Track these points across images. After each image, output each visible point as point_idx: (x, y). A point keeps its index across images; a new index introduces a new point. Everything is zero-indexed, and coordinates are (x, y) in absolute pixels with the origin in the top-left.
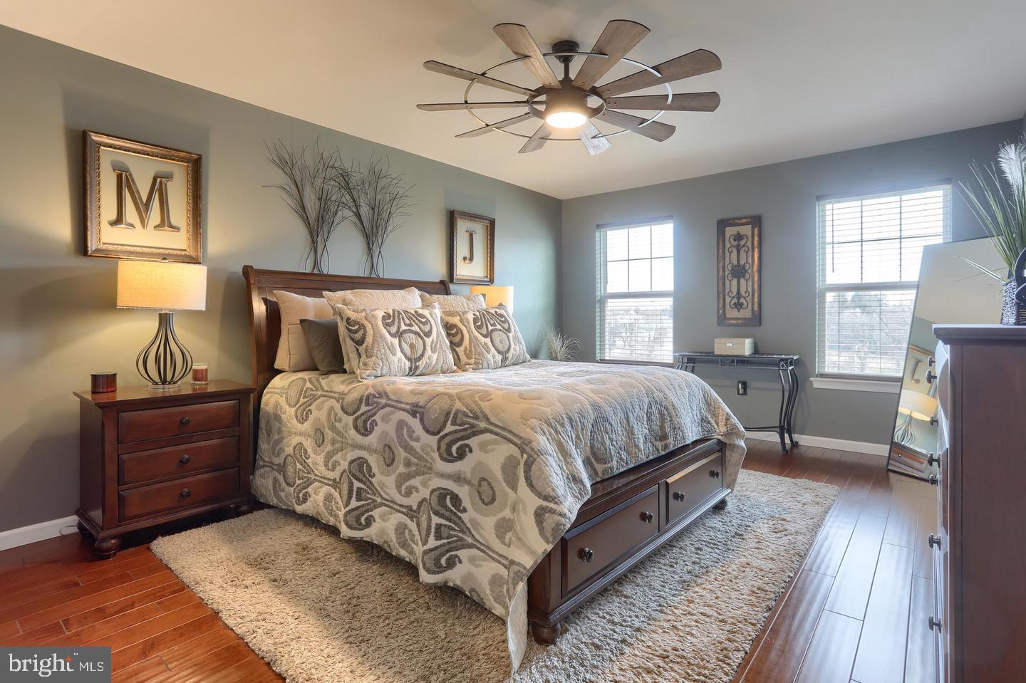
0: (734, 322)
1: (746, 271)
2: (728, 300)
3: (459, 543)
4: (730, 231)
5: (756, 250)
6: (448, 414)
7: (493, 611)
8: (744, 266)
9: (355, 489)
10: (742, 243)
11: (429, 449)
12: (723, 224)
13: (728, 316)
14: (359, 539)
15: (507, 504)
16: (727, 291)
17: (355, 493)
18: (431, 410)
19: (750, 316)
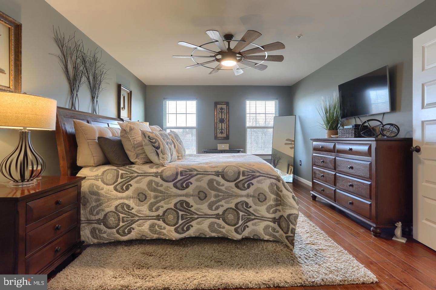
0: (220, 138)
1: (224, 121)
2: (218, 130)
3: (248, 220)
4: (219, 106)
5: (228, 114)
6: (239, 173)
7: (264, 239)
8: (224, 119)
9: (180, 215)
10: (223, 111)
11: (230, 188)
12: (216, 104)
13: (218, 136)
14: (184, 237)
15: (271, 200)
16: (218, 127)
17: (180, 217)
18: (228, 173)
19: (226, 136)
